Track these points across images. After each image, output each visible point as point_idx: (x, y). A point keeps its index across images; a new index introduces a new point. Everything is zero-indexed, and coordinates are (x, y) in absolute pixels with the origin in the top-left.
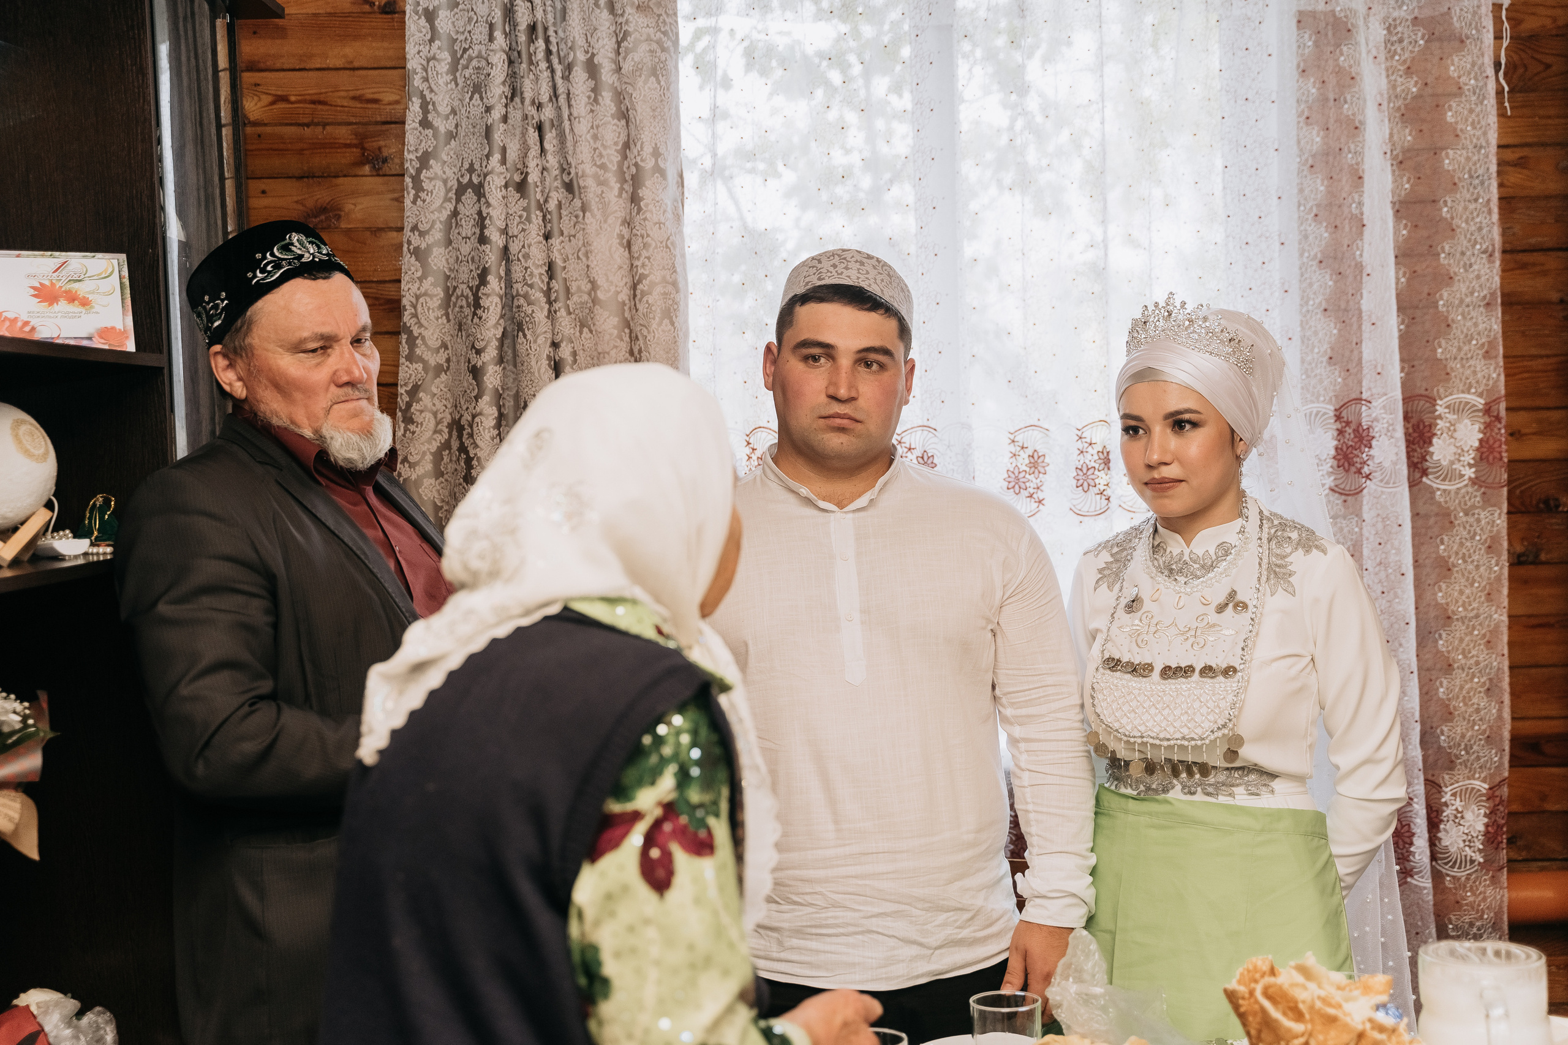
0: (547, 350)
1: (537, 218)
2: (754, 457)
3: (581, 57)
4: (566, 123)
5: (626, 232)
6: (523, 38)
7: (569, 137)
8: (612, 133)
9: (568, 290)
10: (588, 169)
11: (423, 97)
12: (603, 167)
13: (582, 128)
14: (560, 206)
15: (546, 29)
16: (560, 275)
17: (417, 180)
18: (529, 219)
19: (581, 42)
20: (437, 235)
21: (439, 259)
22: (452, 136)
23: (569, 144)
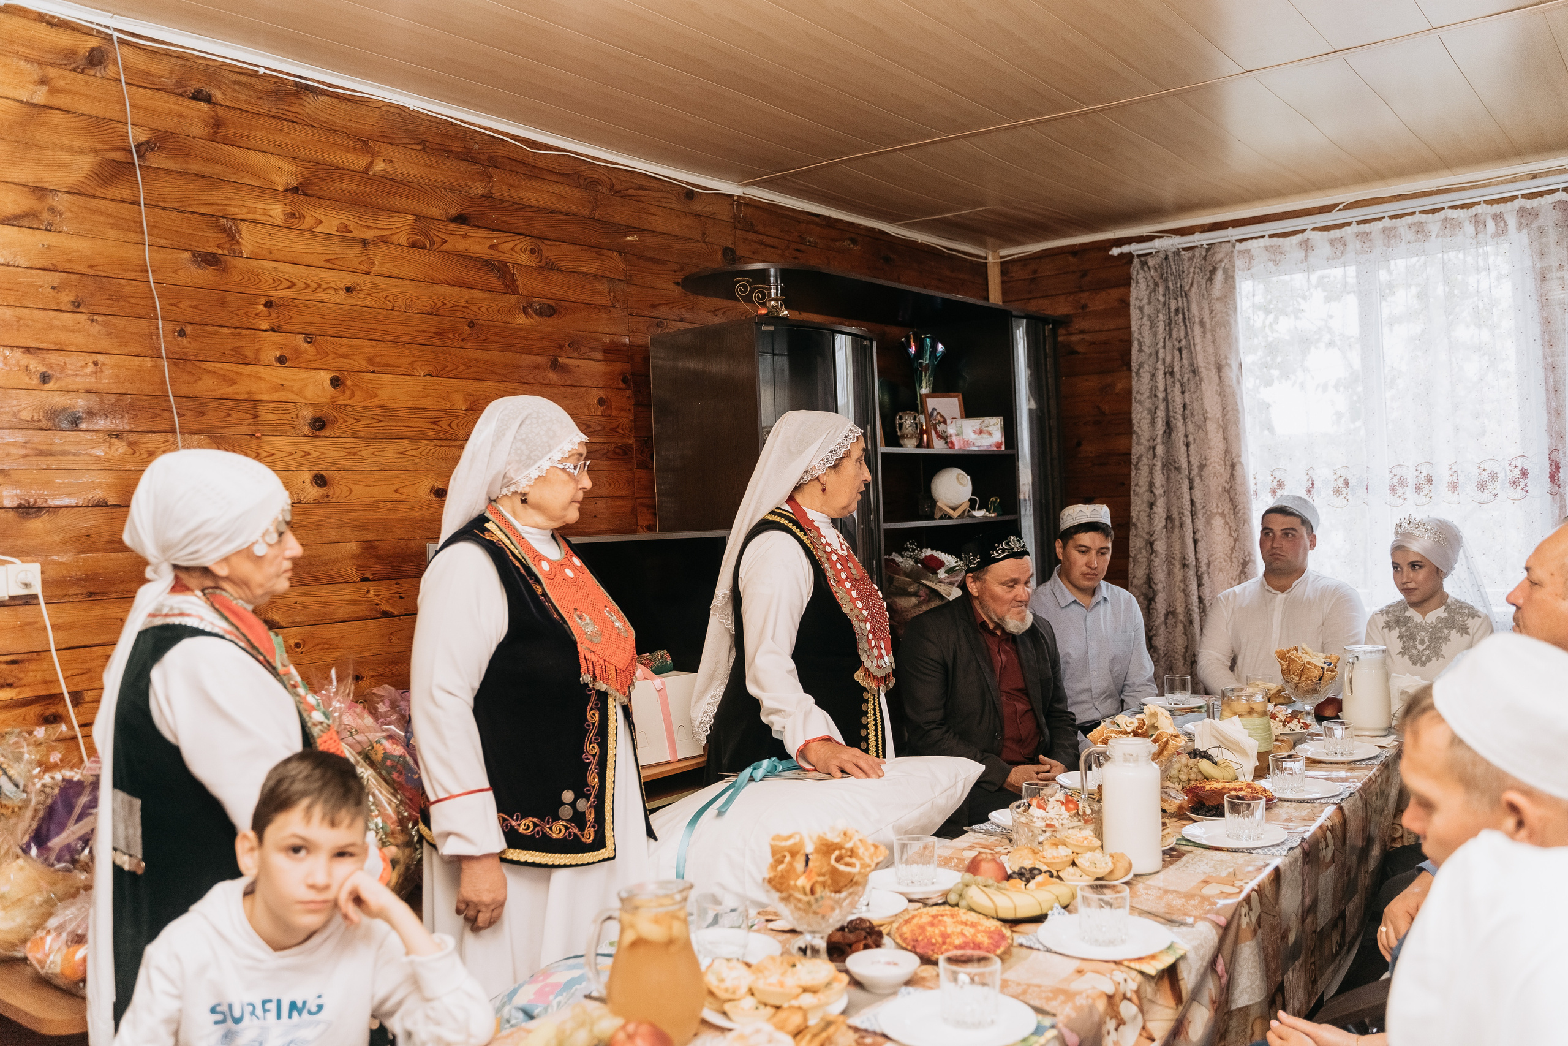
0: (1182, 438)
1: (1178, 385)
2: (1275, 481)
3: (1197, 320)
4: (1192, 347)
5: (1218, 388)
6: (1172, 314)
7: (1193, 352)
8: (1211, 350)
9: (1192, 414)
10: (1201, 364)
11: (1139, 340)
12: (1208, 363)
13: (1198, 348)
14: (1189, 380)
15: (1183, 310)
16: (1189, 407)
17: (1138, 373)
18: (1174, 386)
19: (1197, 314)
20: (1147, 394)
21: (1148, 403)
22: (1151, 354)
23: (1194, 355)
